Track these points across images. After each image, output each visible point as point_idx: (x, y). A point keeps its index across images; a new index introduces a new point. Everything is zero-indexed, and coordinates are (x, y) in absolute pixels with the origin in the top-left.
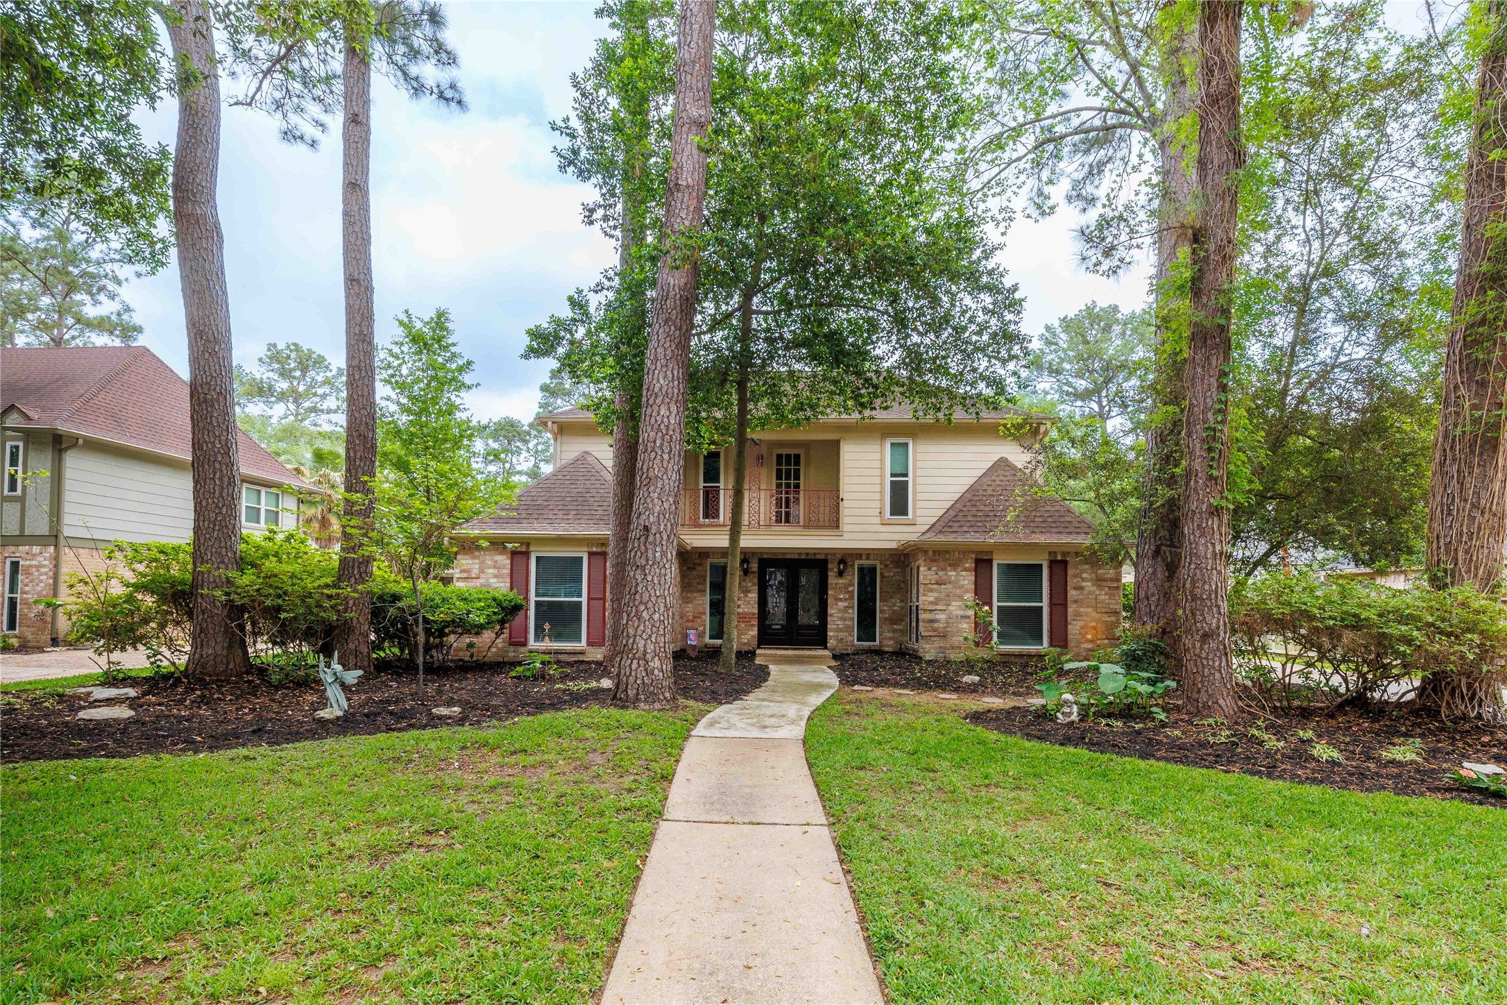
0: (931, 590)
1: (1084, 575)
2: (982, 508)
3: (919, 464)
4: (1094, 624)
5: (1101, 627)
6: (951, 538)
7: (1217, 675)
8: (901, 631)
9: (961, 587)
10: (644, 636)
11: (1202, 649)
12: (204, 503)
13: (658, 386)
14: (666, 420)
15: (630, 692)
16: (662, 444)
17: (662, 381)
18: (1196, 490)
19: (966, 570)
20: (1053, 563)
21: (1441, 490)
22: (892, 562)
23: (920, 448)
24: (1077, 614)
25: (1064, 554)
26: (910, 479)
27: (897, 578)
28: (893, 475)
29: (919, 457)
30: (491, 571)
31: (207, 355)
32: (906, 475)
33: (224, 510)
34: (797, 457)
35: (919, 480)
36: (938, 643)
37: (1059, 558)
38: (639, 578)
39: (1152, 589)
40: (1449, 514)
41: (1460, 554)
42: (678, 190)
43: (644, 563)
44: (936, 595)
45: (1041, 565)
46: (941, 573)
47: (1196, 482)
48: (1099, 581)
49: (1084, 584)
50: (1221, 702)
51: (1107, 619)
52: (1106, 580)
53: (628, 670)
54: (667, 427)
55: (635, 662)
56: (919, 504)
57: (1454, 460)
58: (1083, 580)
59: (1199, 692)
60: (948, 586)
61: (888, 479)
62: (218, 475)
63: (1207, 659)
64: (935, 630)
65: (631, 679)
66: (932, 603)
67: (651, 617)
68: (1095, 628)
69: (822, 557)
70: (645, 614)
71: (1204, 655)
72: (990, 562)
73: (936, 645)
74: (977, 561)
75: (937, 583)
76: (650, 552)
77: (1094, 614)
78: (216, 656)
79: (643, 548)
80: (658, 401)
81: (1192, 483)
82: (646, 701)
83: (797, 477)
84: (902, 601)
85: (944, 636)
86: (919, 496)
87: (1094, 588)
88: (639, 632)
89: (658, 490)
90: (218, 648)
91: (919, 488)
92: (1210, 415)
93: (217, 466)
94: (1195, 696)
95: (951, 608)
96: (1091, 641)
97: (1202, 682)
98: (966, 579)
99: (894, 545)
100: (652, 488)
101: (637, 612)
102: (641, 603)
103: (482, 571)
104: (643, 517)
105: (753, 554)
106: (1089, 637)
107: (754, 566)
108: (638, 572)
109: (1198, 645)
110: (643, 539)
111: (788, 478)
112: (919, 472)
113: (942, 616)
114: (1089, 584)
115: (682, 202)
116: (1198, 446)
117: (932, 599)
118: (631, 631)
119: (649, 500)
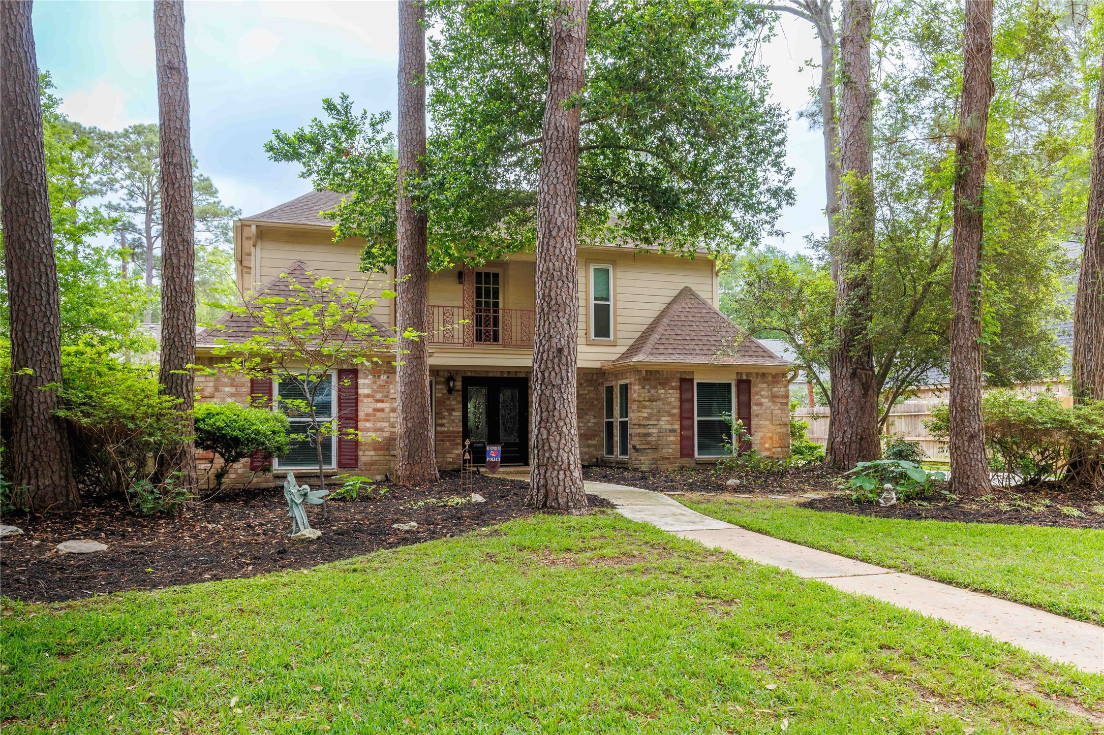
0: (645, 407)
1: (763, 393)
2: (679, 332)
3: (619, 290)
4: (770, 435)
5: (776, 438)
6: (661, 359)
7: (980, 465)
8: (595, 445)
9: (669, 403)
10: (567, 449)
11: (969, 446)
12: (29, 311)
13: (560, 219)
14: (568, 252)
15: (560, 500)
16: (567, 274)
17: (563, 215)
18: (963, 331)
19: (672, 388)
20: (740, 382)
21: (1084, 334)
22: (587, 380)
23: (620, 274)
24: (758, 427)
25: (748, 374)
26: (611, 303)
27: (592, 395)
28: (596, 299)
29: (619, 282)
30: (227, 389)
31: (26, 140)
32: (608, 299)
33: (52, 319)
34: (496, 276)
35: (619, 305)
36: (651, 455)
37: (744, 378)
38: (556, 396)
39: (851, 404)
40: (1090, 351)
41: (1097, 378)
42: (571, 42)
43: (559, 382)
44: (649, 411)
45: (730, 385)
46: (653, 391)
47: (963, 324)
48: (773, 397)
49: (763, 400)
50: (983, 484)
51: (780, 430)
52: (778, 397)
53: (555, 480)
54: (570, 258)
55: (561, 472)
56: (619, 327)
57: (1092, 314)
58: (762, 396)
59: (968, 477)
60: (659, 403)
61: (592, 302)
62: (44, 278)
63: (973, 454)
64: (648, 443)
65: (561, 489)
66: (645, 418)
67: (569, 432)
68: (771, 438)
69: (523, 375)
70: (564, 429)
71: (971, 451)
72: (692, 380)
73: (650, 457)
74: (682, 380)
75: (650, 401)
76: (564, 372)
77: (771, 426)
78: (55, 487)
79: (557, 368)
80: (562, 233)
81: (960, 325)
82: (575, 508)
83: (496, 295)
84: (595, 417)
85: (655, 449)
86: (619, 319)
87: (770, 404)
88: (562, 446)
89: (567, 316)
90: (56, 477)
91: (619, 312)
92: (973, 276)
93: (43, 268)
94: (966, 481)
95: (661, 423)
96: (768, 449)
97: (971, 470)
98: (673, 397)
99: (597, 365)
100: (561, 315)
101: (557, 427)
102: (560, 419)
103: (217, 389)
104: (555, 341)
105: (457, 371)
106: (767, 446)
107: (459, 385)
108: (555, 390)
109: (966, 444)
110: (556, 360)
111: (488, 296)
112: (619, 297)
113: (654, 431)
114: (766, 400)
115: (574, 53)
116: (964, 298)
117: (646, 415)
118: (553, 445)
119: (559, 325)
